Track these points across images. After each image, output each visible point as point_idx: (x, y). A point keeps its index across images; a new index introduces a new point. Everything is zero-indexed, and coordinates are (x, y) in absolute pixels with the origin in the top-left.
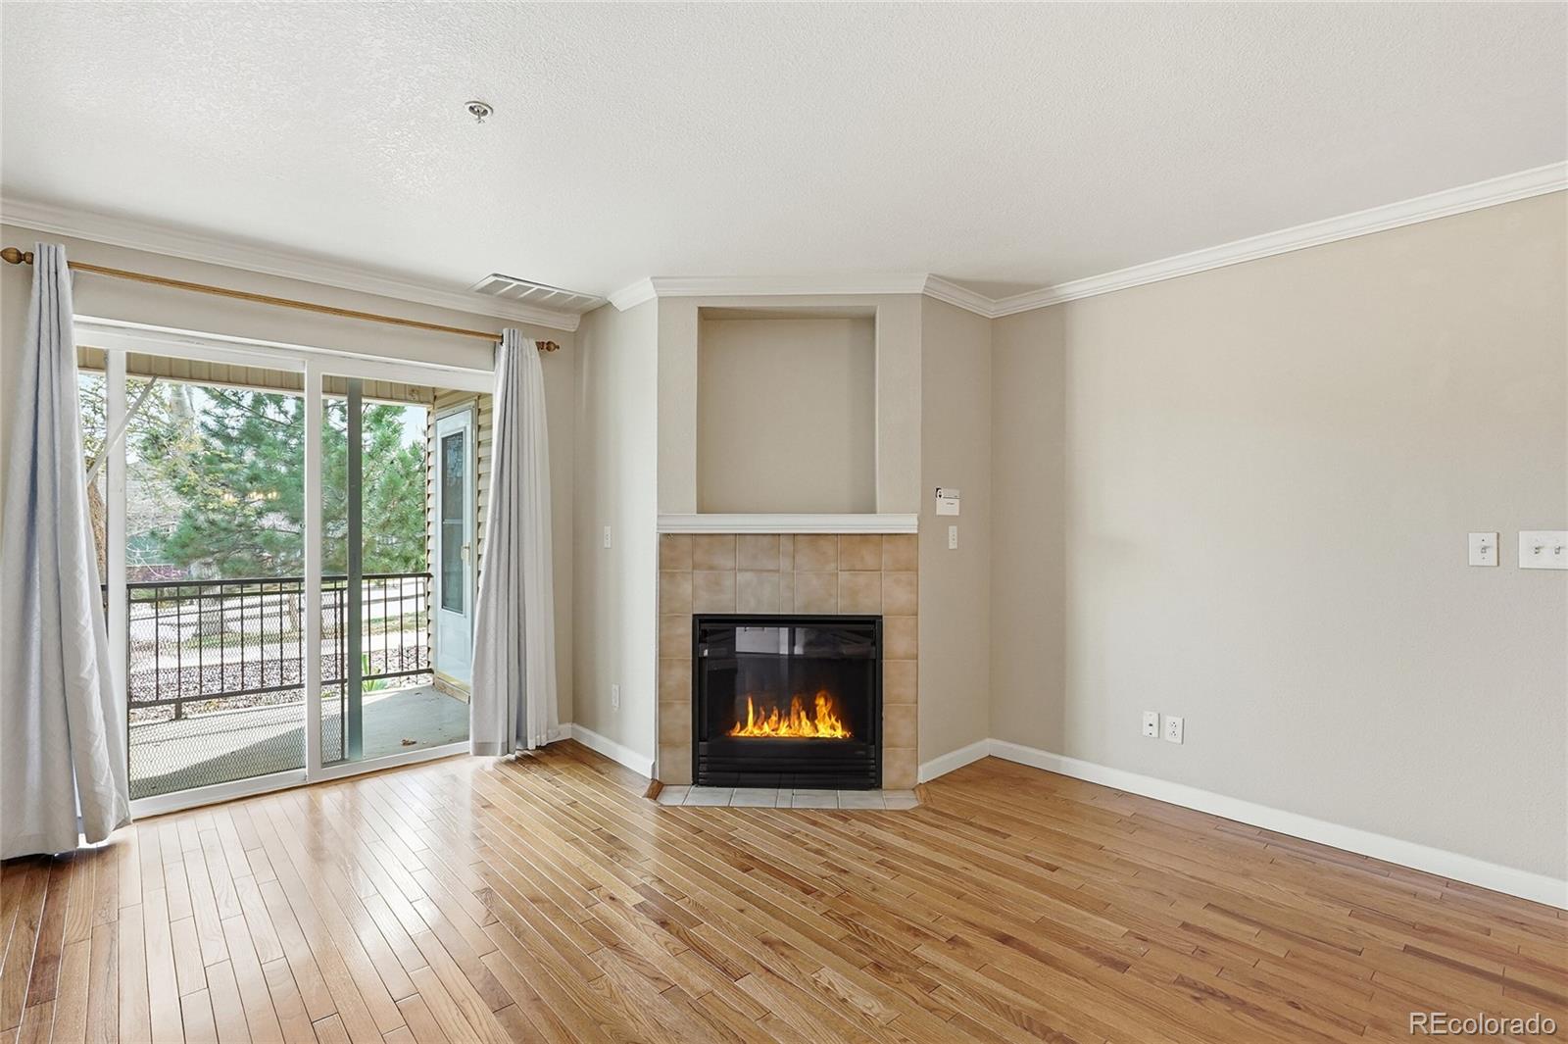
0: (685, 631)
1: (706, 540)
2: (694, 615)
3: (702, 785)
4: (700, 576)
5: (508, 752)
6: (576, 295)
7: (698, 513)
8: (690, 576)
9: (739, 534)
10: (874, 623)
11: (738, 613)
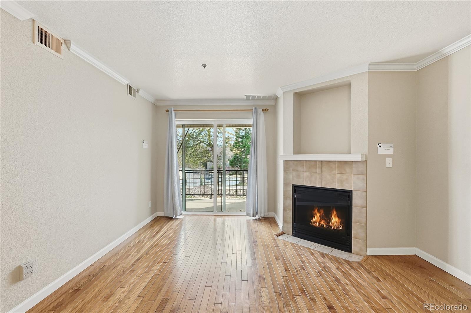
0: (290, 189)
1: (296, 162)
2: (293, 185)
3: (294, 236)
4: (294, 173)
5: (254, 216)
6: (268, 96)
7: (294, 154)
8: (291, 173)
9: (305, 161)
10: (349, 192)
11: (305, 185)
